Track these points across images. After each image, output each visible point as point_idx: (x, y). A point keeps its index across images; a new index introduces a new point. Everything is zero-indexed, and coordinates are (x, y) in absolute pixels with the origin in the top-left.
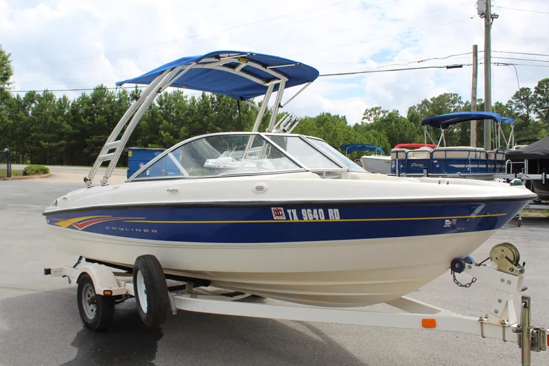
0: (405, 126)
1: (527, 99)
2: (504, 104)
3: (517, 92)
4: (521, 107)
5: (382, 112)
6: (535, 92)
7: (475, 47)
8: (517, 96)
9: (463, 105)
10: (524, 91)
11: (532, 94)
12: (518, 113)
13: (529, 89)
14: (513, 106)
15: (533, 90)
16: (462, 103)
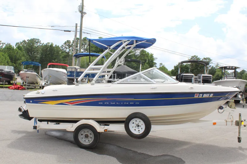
0: (17, 52)
1: (69, 45)
2: (60, 46)
3: (66, 42)
4: (66, 48)
5: (2, 43)
6: (73, 42)
7: (77, 24)
8: (65, 43)
9: (41, 45)
10: (68, 42)
11: (71, 43)
12: (65, 51)
13: (70, 41)
14: (64, 48)
15: (72, 42)
16: (41, 43)
